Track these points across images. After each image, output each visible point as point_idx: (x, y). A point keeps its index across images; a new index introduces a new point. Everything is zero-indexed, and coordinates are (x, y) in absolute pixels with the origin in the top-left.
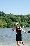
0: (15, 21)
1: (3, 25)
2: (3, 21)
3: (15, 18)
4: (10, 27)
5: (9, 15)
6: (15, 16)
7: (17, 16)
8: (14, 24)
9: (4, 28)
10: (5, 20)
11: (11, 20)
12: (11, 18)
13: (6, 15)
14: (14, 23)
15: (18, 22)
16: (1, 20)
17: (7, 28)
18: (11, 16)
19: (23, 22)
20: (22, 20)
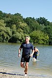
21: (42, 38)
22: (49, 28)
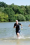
0: (19, 14)
1: (4, 18)
2: (4, 13)
3: (18, 10)
4: (13, 20)
5: (10, 6)
6: (19, 6)
7: (21, 7)
8: (18, 17)
9: (5, 21)
10: (6, 11)
11: (14, 12)
12: (14, 10)
13: (7, 6)
14: (17, 15)
15: (22, 14)
16: (1, 13)
17: (9, 21)
18: (13, 7)
19: (28, 14)
20: (27, 11)
21: (3, 17)
22: (8, 9)
